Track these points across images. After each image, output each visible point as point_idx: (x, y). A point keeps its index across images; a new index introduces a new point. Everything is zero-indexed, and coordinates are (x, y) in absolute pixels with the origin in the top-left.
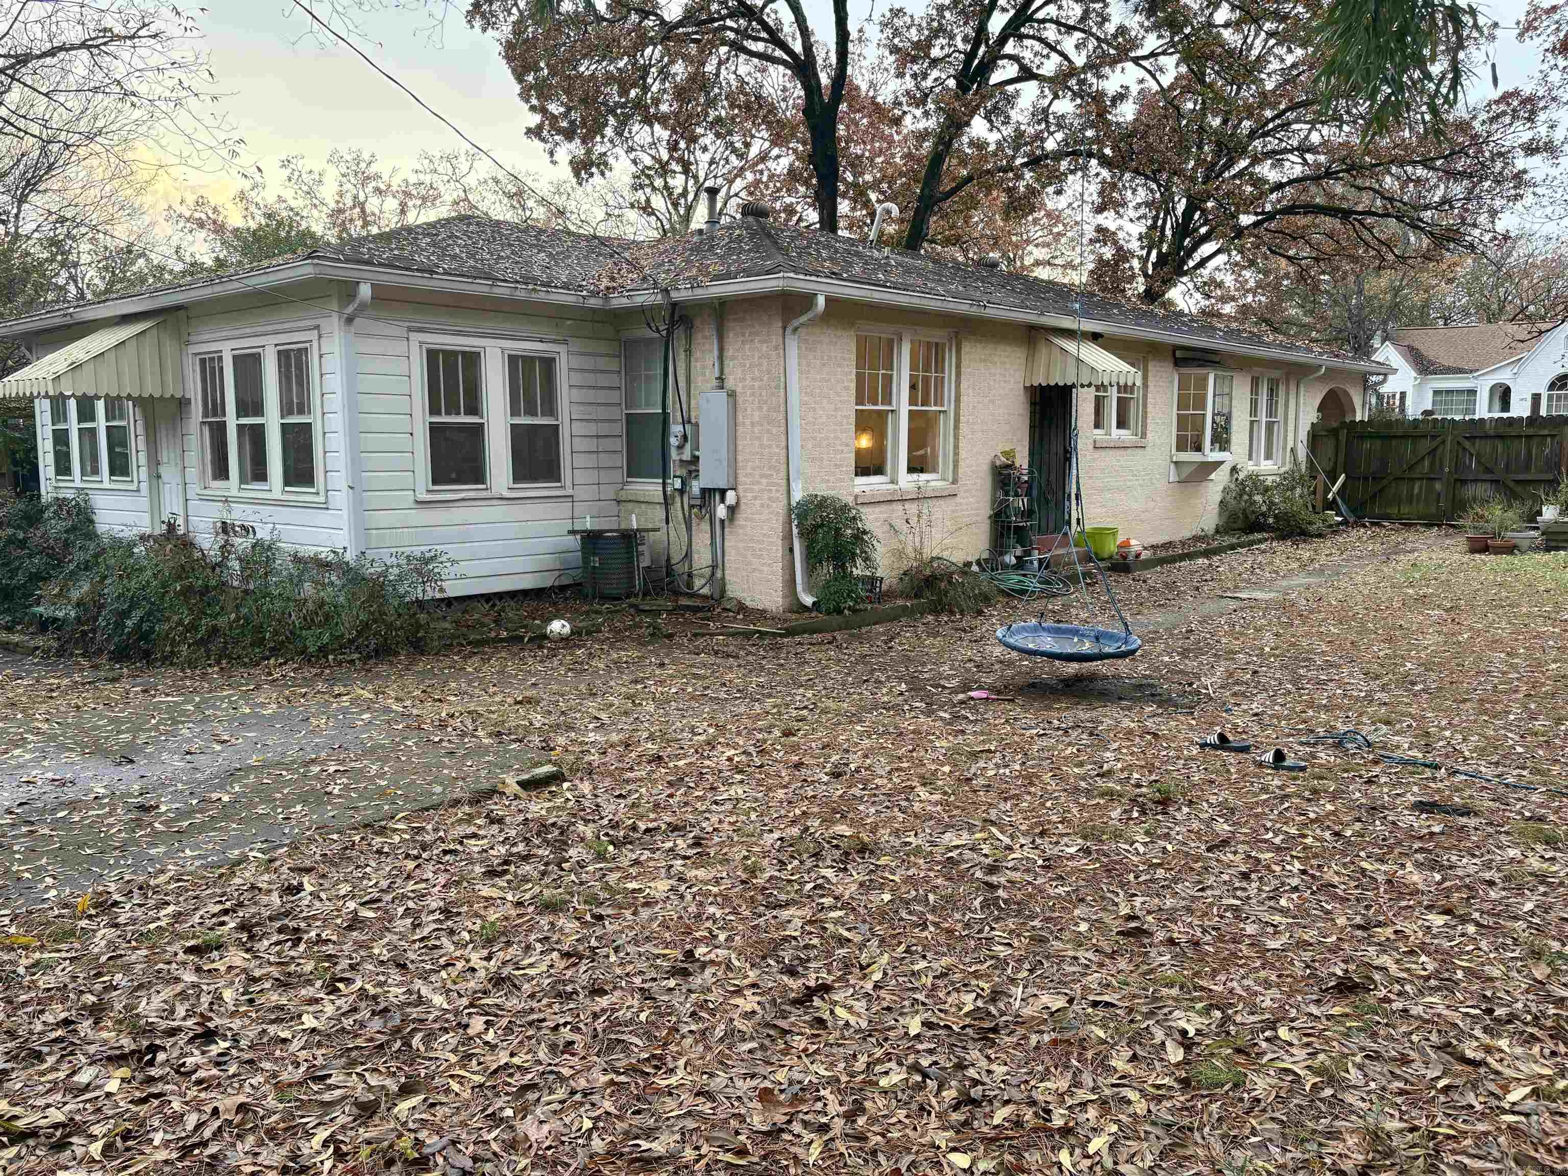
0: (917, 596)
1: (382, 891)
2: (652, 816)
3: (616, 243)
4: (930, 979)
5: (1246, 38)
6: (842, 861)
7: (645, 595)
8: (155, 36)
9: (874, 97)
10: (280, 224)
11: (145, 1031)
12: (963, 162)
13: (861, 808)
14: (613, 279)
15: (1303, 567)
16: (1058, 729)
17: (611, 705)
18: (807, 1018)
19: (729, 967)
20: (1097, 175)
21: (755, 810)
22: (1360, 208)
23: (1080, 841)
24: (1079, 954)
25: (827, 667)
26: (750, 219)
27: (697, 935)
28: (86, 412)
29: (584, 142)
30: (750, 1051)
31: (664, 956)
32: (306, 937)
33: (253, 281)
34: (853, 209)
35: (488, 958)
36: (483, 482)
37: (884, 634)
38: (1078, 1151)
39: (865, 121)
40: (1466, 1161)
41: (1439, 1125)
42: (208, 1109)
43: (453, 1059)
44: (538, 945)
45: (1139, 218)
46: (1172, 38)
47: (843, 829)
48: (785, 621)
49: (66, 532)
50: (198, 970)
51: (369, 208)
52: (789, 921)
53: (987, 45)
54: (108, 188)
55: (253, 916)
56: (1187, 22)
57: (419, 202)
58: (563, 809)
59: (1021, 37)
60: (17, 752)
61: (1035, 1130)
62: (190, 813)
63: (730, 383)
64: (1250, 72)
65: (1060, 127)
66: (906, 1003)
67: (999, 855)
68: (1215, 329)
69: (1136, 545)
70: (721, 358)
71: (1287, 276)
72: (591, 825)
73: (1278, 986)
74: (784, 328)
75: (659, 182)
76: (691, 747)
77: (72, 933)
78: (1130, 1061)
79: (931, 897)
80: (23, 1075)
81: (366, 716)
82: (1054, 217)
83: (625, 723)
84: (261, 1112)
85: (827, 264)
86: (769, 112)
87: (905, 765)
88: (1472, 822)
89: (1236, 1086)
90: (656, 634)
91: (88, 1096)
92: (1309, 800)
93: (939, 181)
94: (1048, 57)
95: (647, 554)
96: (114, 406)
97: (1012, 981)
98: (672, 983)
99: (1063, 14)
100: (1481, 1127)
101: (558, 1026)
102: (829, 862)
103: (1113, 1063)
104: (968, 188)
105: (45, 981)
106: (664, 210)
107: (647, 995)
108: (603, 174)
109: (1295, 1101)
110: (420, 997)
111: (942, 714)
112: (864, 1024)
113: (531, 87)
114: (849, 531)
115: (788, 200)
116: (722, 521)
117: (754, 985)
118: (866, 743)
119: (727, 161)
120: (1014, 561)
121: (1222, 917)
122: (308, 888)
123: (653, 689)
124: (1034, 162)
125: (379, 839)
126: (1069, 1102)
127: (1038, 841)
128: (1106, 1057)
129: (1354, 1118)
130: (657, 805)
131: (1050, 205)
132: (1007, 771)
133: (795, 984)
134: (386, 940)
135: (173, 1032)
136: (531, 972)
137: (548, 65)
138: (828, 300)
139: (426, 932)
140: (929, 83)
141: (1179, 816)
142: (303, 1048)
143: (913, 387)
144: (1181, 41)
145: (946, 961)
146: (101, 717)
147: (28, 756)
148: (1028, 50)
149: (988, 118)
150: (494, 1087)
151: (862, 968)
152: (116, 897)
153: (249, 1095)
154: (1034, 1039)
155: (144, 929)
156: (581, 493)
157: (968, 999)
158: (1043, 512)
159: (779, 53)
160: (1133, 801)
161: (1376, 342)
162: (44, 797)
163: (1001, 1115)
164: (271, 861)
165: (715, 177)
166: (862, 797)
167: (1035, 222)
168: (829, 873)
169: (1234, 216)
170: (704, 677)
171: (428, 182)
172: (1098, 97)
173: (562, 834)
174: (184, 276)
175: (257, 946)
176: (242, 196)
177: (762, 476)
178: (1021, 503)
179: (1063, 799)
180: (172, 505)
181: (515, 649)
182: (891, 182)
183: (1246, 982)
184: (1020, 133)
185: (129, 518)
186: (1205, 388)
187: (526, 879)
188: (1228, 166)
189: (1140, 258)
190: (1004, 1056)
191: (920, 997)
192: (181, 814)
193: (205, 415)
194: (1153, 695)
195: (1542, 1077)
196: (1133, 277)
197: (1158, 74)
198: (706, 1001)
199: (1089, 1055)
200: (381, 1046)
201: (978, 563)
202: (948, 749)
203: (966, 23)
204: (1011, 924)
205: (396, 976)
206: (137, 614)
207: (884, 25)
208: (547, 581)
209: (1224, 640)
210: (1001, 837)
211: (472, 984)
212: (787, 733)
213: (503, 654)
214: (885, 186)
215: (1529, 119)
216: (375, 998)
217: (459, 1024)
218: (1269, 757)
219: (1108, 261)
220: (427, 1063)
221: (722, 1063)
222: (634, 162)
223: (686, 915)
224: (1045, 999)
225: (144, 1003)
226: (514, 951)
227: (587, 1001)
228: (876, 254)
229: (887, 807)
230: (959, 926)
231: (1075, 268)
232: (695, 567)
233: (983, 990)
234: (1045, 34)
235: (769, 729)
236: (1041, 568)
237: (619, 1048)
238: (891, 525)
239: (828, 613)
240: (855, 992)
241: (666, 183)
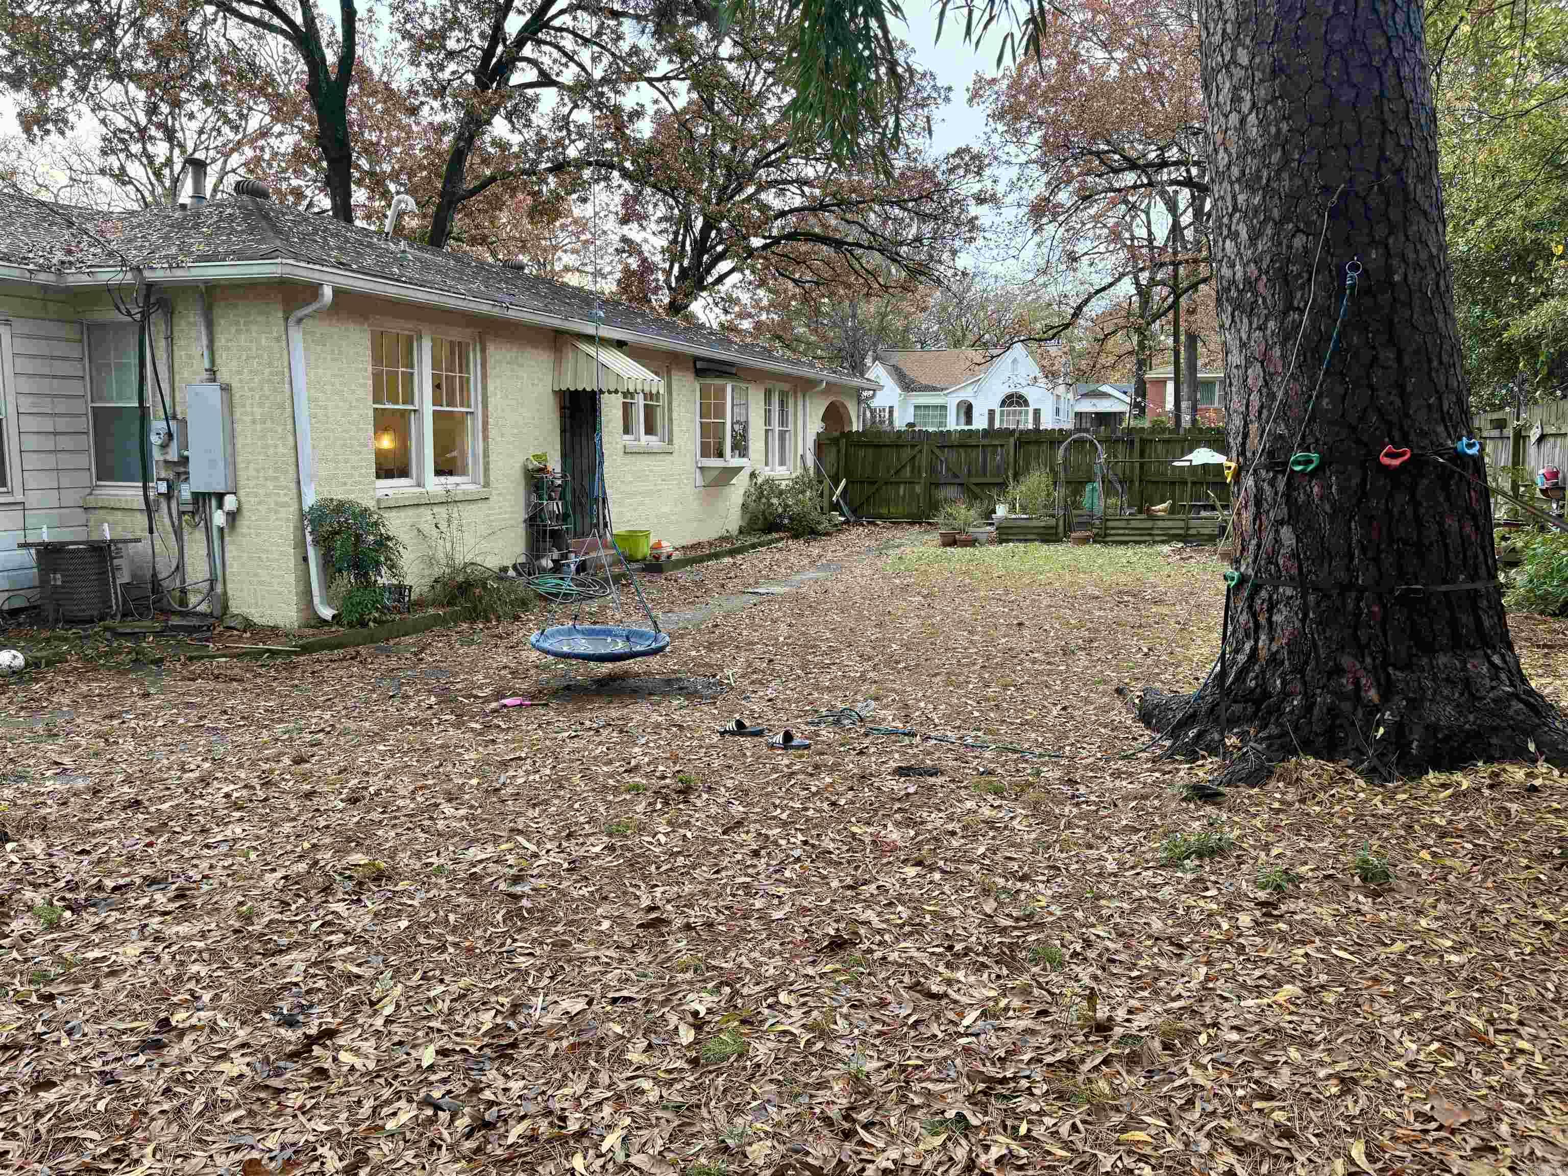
0: (449, 604)
2: (124, 870)
3: (76, 212)
4: (448, 1002)
5: (748, 73)
6: (355, 893)
7: (124, 615)
9: (388, 83)
12: (486, 161)
13: (380, 833)
14: (69, 252)
15: (813, 563)
16: (590, 729)
17: (77, 746)
18: (305, 1071)
19: (214, 1030)
20: (620, 186)
21: (255, 849)
22: (850, 239)
23: (605, 839)
24: (599, 954)
25: (349, 685)
26: (245, 197)
27: (175, 999)
29: (34, 93)
30: (235, 1121)
31: (132, 1030)
34: (370, 199)
37: (414, 645)
38: (591, 1152)
39: (379, 106)
40: (930, 1086)
41: (909, 1058)
45: (661, 232)
46: (682, 64)
47: (358, 858)
48: (301, 637)
52: (290, 967)
53: (505, 45)
56: (694, 51)
59: (539, 42)
61: (549, 1141)
63: (224, 375)
64: (752, 106)
65: (581, 136)
66: (420, 1034)
67: (524, 864)
68: (732, 342)
69: (667, 547)
70: (211, 347)
71: (794, 297)
72: (43, 890)
73: (780, 953)
74: (286, 319)
75: (136, 148)
76: (179, 786)
78: (645, 1051)
79: (452, 917)
82: (582, 224)
83: (95, 767)
85: (334, 253)
86: (268, 83)
87: (430, 782)
88: (939, 780)
89: (740, 1056)
90: (139, 662)
92: (811, 775)
93: (462, 179)
94: (566, 65)
95: (124, 568)
97: (533, 991)
98: (141, 1060)
99: (579, 25)
100: (943, 1053)
102: (340, 896)
103: (629, 1056)
104: (494, 188)
106: (145, 180)
107: (107, 1078)
108: (62, 133)
109: (791, 1060)
111: (474, 725)
112: (372, 1066)
114: (371, 538)
115: (295, 182)
116: (221, 530)
117: (243, 1046)
118: (389, 763)
119: (220, 132)
120: (551, 565)
121: (734, 895)
123: (133, 724)
124: (558, 168)
126: (585, 1103)
127: (565, 844)
128: (622, 1051)
129: (840, 1065)
130: (131, 858)
131: (577, 212)
132: (537, 777)
133: (291, 1035)
138: (337, 292)
140: (446, 75)
141: (699, 803)
143: (437, 387)
144: (690, 68)
145: (465, 982)
148: (547, 57)
149: (509, 117)
151: (372, 1004)
154: (553, 1046)
156: (32, 499)
157: (487, 1017)
158: (579, 516)
159: (276, 21)
160: (657, 793)
161: (868, 361)
163: (516, 1132)
165: (207, 149)
166: (381, 821)
167: (563, 227)
168: (340, 908)
169: (746, 238)
170: (200, 706)
172: (617, 111)
177: (266, 479)
178: (556, 507)
179: (591, 799)
182: (411, 174)
183: (753, 955)
184: (541, 138)
186: (724, 398)
188: (740, 189)
189: (664, 271)
190: (521, 1070)
191: (436, 1024)
194: (681, 689)
195: (989, 999)
196: (659, 288)
197: (671, 97)
198: (183, 1074)
199: (606, 1053)
201: (515, 567)
202: (477, 761)
203: (481, 19)
204: (534, 932)
207: (394, 8)
209: (745, 633)
210: (527, 844)
212: (299, 760)
214: (404, 177)
215: (978, 173)
218: (779, 738)
219: (634, 272)
221: (200, 1141)
222: (103, 121)
223: (161, 980)
224: (565, 1004)
227: (29, 1100)
228: (392, 246)
229: (409, 829)
230: (480, 943)
231: (604, 277)
232: (188, 581)
233: (502, 1005)
234: (562, 43)
235: (277, 759)
236: (578, 571)
237: (69, 1147)
238: (419, 531)
239: (351, 625)
240: (364, 1031)
241: (144, 149)
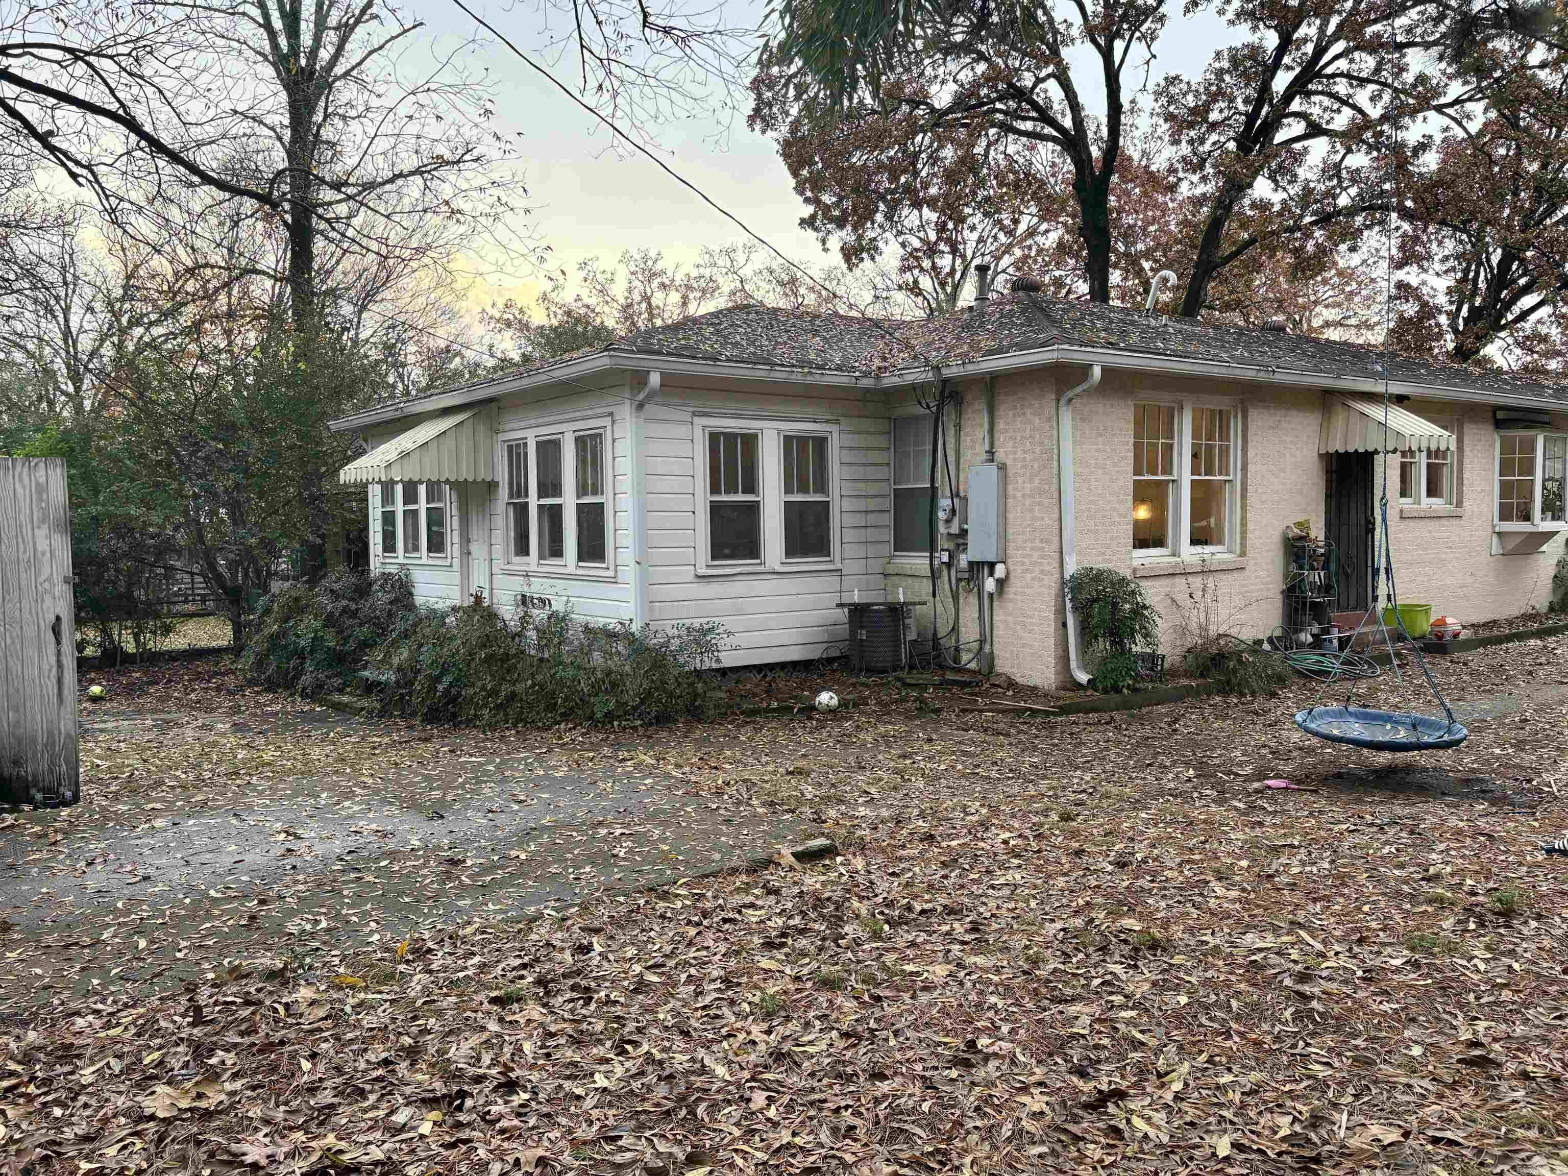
0: (1202, 675)
1: (666, 956)
2: (927, 897)
3: (886, 324)
4: (1238, 1094)
6: (1132, 958)
7: (910, 668)
8: (477, 160)
9: (1147, 167)
10: (578, 321)
11: (454, 1076)
12: (1244, 225)
13: (1150, 901)
14: (884, 359)
16: (1372, 825)
17: (881, 779)
18: (1101, 1125)
19: (1013, 1062)
20: (1398, 228)
21: (1034, 897)
23: (1406, 952)
24: (1412, 1082)
25: (1106, 749)
26: (1021, 293)
27: (979, 1024)
28: (410, 496)
29: (855, 229)
30: (1040, 1156)
31: (945, 1044)
32: (596, 996)
33: (556, 374)
34: (1125, 279)
35: (769, 1032)
36: (757, 556)
37: (1166, 715)
39: (1137, 190)
42: (510, 1159)
43: (737, 1132)
44: (817, 1023)
45: (1446, 272)
46: (1479, 82)
47: (1131, 923)
48: (1059, 698)
49: (391, 603)
50: (501, 1020)
51: (654, 302)
52: (1077, 1018)
53: (1271, 105)
54: (432, 296)
55: (548, 973)
56: (1496, 65)
57: (699, 294)
58: (838, 883)
59: (1308, 94)
60: (347, 804)
62: (493, 868)
63: (1000, 456)
65: (1354, 181)
66: (1211, 1119)
67: (1311, 962)
68: (1544, 387)
69: (1453, 623)
70: (991, 431)
72: (865, 902)
74: (1058, 400)
75: (926, 264)
76: (963, 827)
77: (392, 976)
79: (1234, 1004)
80: (348, 1110)
81: (648, 781)
82: (1347, 275)
83: (894, 799)
84: (559, 1168)
85: (1102, 334)
86: (1040, 187)
87: (1197, 857)
90: (923, 709)
91: (404, 1136)
93: (1218, 246)
94: (1338, 111)
95: (913, 628)
96: (434, 491)
97: (1335, 1106)
98: (954, 1074)
99: (1355, 67)
101: (839, 1108)
102: (1117, 958)
104: (1250, 252)
105: (369, 1021)
106: (930, 288)
107: (929, 1085)
108: (873, 259)
110: (703, 1066)
111: (1236, 803)
112: (1165, 1139)
113: (806, 180)
114: (1127, 606)
115: (1057, 273)
116: (991, 595)
117: (1041, 1084)
118: (1152, 832)
119: (995, 238)
120: (1310, 639)
122: (598, 948)
123: (922, 765)
124: (1324, 220)
125: (662, 904)
127: (1356, 949)
130: (931, 886)
131: (1341, 263)
132: (1315, 869)
133: (1086, 1086)
134: (670, 1006)
135: (479, 1079)
136: (810, 1049)
137: (822, 159)
138: (1104, 370)
139: (707, 1000)
140: (1207, 147)
141: (1525, 931)
142: (595, 1107)
143: (1195, 456)
144: (1490, 86)
145: (1255, 1076)
146: (417, 774)
147: (356, 808)
148: (1316, 107)
149: (1272, 178)
150: (777, 1166)
151: (1160, 1076)
152: (430, 944)
153: (547, 1149)
155: (454, 977)
156: (850, 567)
157: (1284, 1121)
158: (1342, 586)
159: (1048, 130)
160: (1468, 910)
162: (370, 846)
164: (564, 919)
165: (983, 255)
166: (1150, 890)
167: (1325, 282)
168: (1118, 969)
169: (1560, 265)
170: (974, 755)
171: (708, 275)
172: (1398, 148)
173: (837, 909)
174: (495, 371)
175: (552, 1001)
176: (544, 297)
177: (1032, 549)
178: (1317, 577)
179: (1382, 904)
180: (479, 579)
181: (785, 719)
182: (1166, 250)
184: (1308, 191)
185: (443, 591)
186: (1533, 450)
187: (803, 954)
188: (1549, 213)
189: (1448, 313)
191: (1228, 1114)
192: (485, 870)
193: (511, 496)
194: (1484, 791)
196: (1440, 335)
197: (1464, 122)
198: (991, 1096)
200: (668, 1113)
201: (1270, 641)
202: (1245, 842)
203: (1246, 85)
204: (1329, 1040)
205: (680, 1043)
206: (447, 680)
207: (1158, 94)
208: (814, 653)
210: (1311, 942)
211: (753, 1057)
212: (1066, 817)
213: (774, 724)
214: (1159, 254)
216: (661, 1063)
217: (741, 1097)
219: (1411, 319)
220: (712, 1134)
221: (1011, 1166)
222: (903, 245)
223: (966, 1003)
224: (1375, 1130)
225: (453, 1049)
226: (793, 1026)
227: (868, 1085)
228: (1153, 322)
229: (1179, 902)
230: (1268, 1039)
231: (1370, 327)
232: (962, 641)
233: (1300, 1113)
234: (1336, 89)
235: (1045, 812)
236: (1342, 648)
237: (901, 1138)
238: (1173, 600)
239: (1105, 691)
240: (1153, 1101)
241: (933, 263)
